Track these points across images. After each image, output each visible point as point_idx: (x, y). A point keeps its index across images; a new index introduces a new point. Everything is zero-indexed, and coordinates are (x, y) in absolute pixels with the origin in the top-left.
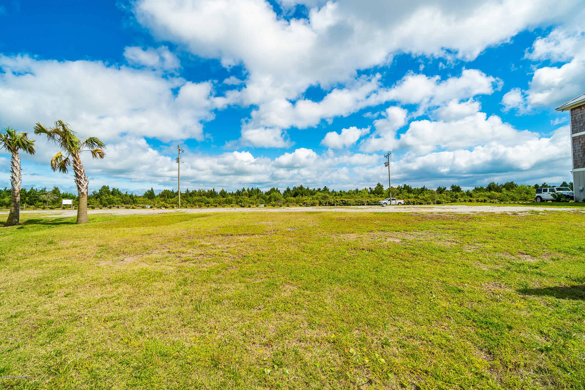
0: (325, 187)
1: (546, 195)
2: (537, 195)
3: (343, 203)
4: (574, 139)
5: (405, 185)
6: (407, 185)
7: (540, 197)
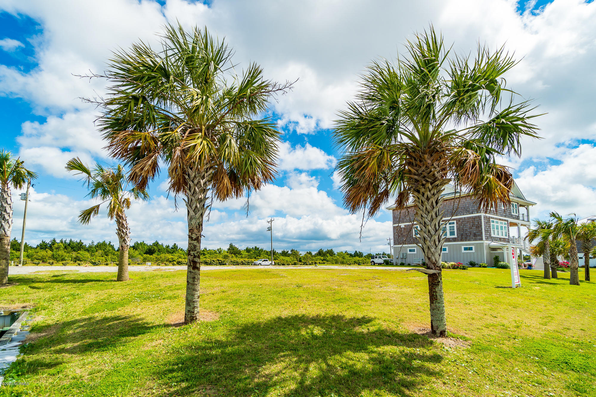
0: (175, 244)
1: (376, 260)
2: (372, 260)
3: (219, 263)
4: (394, 227)
5: (256, 247)
6: (258, 247)
7: (373, 261)
